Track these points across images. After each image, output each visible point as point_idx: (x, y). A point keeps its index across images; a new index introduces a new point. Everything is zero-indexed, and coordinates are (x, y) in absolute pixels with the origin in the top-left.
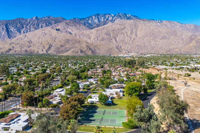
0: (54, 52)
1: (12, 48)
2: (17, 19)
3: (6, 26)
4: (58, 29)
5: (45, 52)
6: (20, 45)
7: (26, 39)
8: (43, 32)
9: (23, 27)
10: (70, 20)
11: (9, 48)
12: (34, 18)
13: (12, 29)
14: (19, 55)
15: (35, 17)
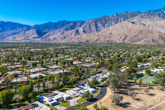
0: (129, 41)
1: (98, 39)
2: (103, 17)
3: (96, 23)
4: (133, 22)
5: (121, 41)
6: (104, 36)
7: (108, 32)
8: (121, 25)
9: (107, 22)
11: (97, 39)
12: (115, 15)
13: (99, 25)
14: (103, 44)
15: (116, 14)
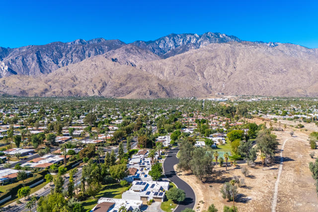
0: (111, 93)
1: (48, 88)
2: (53, 44)
3: (38, 54)
4: (114, 58)
5: (97, 94)
6: (60, 83)
7: (68, 74)
8: (94, 63)
9: (62, 56)
10: (132, 44)
11: (45, 88)
12: (77, 42)
13: (46, 59)
14: (61, 98)
15: (79, 40)
